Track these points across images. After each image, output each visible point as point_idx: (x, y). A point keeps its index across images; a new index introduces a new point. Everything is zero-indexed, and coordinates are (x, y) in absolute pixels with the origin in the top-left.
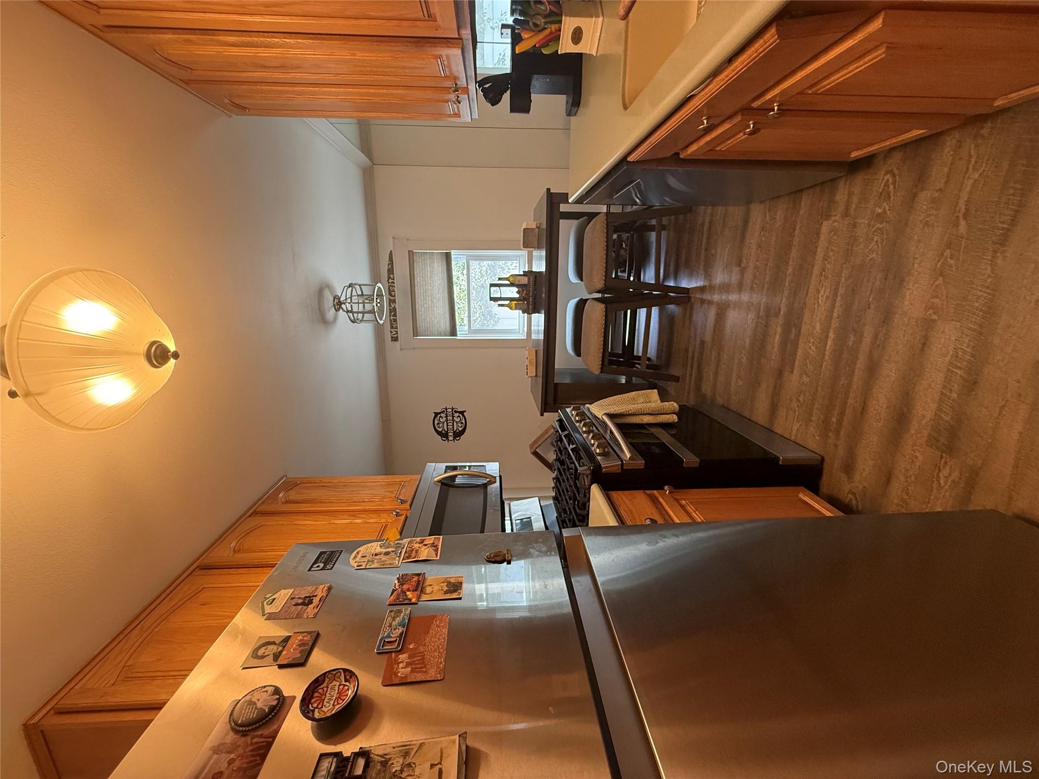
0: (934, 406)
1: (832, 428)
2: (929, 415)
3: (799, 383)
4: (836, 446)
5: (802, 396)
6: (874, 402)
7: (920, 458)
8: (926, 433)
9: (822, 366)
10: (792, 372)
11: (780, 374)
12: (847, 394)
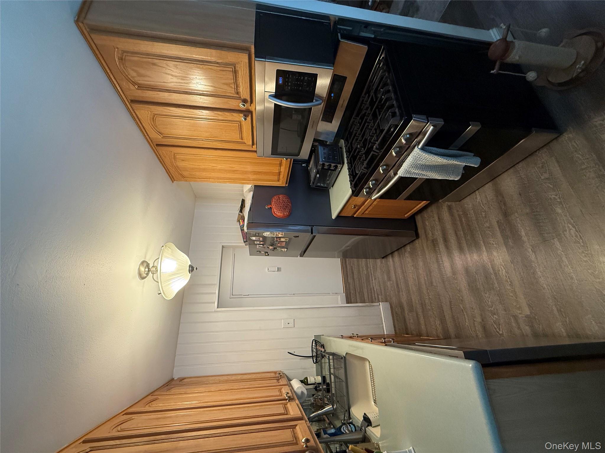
0: (441, 250)
1: (462, 216)
2: (440, 246)
3: (490, 220)
4: (458, 211)
5: (484, 216)
6: (454, 238)
7: (436, 233)
8: (439, 241)
9: (481, 237)
10: (498, 222)
11: (506, 214)
12: (464, 234)
